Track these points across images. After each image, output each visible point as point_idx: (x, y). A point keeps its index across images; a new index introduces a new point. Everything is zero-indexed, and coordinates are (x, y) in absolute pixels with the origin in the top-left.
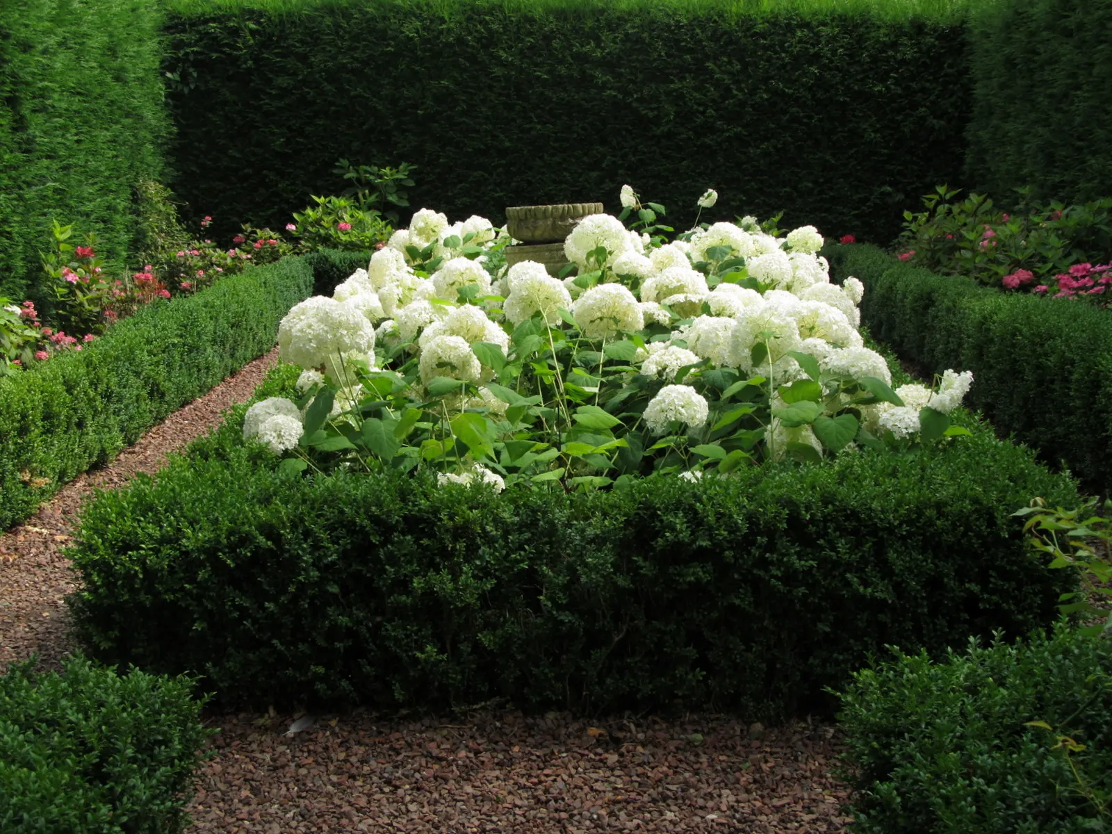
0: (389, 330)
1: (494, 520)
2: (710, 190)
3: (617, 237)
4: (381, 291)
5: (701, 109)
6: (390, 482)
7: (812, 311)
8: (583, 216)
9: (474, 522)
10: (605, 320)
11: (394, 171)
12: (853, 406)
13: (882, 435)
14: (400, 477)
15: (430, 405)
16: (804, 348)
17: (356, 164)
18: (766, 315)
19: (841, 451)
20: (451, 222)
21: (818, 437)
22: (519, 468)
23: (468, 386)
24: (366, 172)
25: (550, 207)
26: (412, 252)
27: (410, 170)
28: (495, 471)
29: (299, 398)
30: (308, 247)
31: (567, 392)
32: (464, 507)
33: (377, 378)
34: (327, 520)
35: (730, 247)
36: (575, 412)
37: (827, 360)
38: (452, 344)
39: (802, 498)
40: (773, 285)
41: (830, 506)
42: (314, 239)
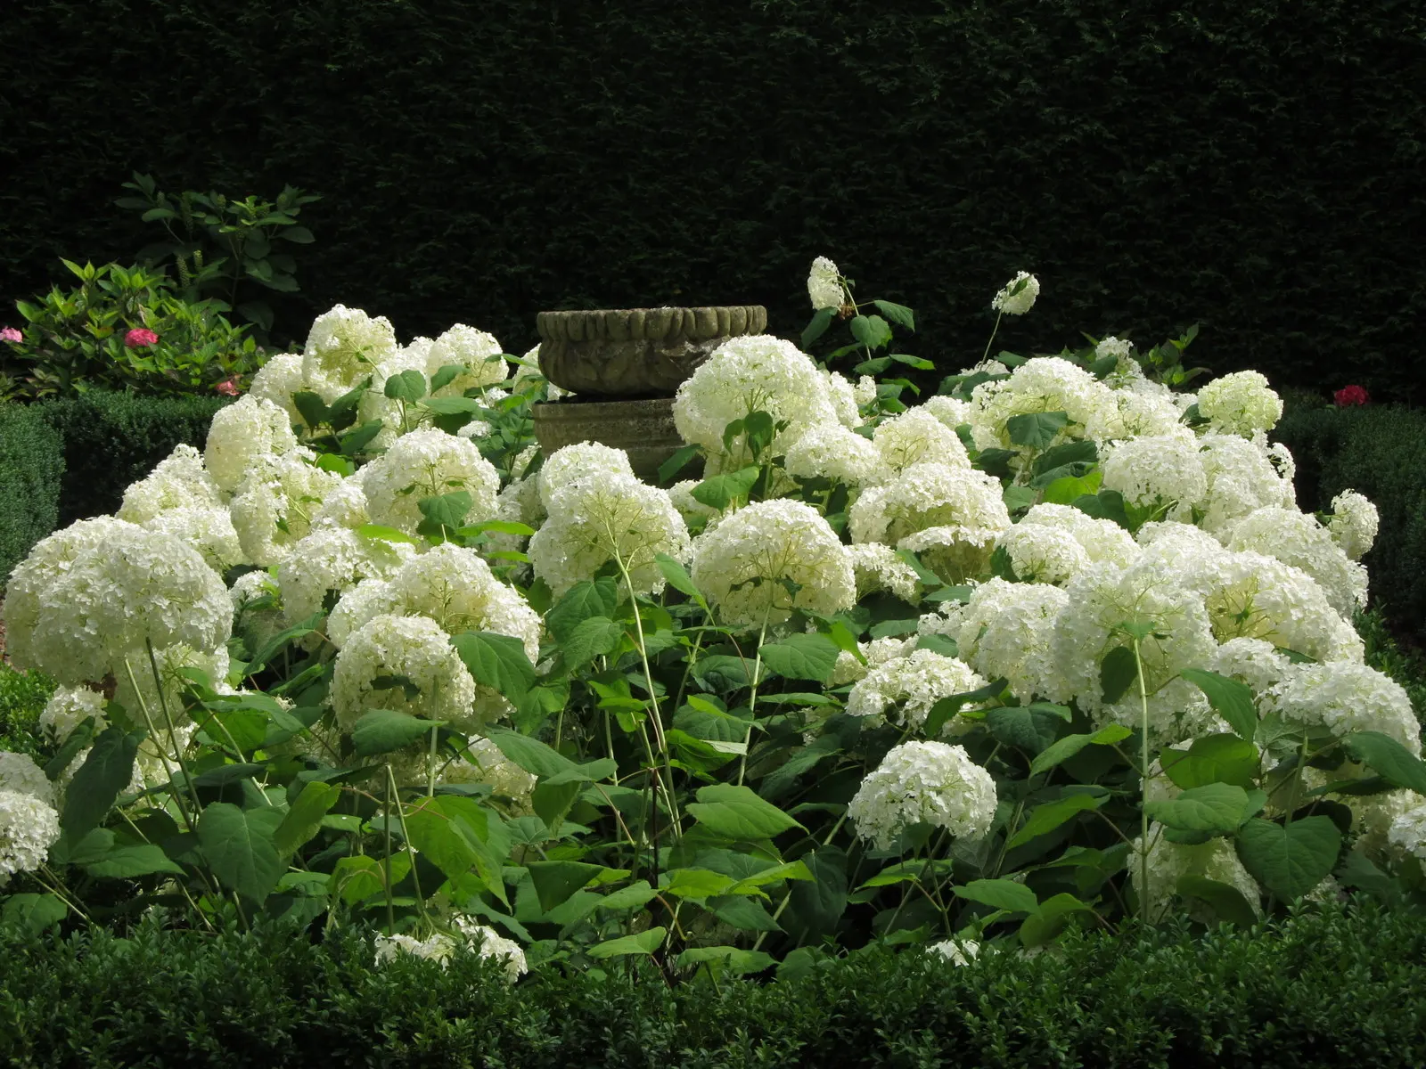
0: (256, 595)
1: (504, 1043)
2: (1023, 275)
3: (797, 391)
4: (237, 501)
5: (1006, 76)
6: (265, 951)
7: (1242, 575)
8: (718, 337)
9: (458, 1045)
10: (766, 585)
11: (266, 205)
12: (1333, 797)
13: (1398, 867)
14: (289, 940)
15: (357, 776)
16: (1224, 660)
17: (172, 187)
18: (1138, 587)
19: (1299, 900)
20: (404, 338)
21: (1248, 867)
22: (560, 927)
23: (444, 734)
24: (198, 206)
25: (642, 312)
26: (307, 408)
27: (303, 206)
28: (503, 932)
29: (50, 755)
30: (52, 384)
31: (674, 753)
32: (436, 1013)
33: (231, 709)
34: (119, 1035)
35: (1064, 417)
36: (694, 800)
37: (1276, 690)
38: (409, 636)
39: (1206, 1005)
40: (1159, 510)
41: (1269, 1026)
42: (66, 365)
